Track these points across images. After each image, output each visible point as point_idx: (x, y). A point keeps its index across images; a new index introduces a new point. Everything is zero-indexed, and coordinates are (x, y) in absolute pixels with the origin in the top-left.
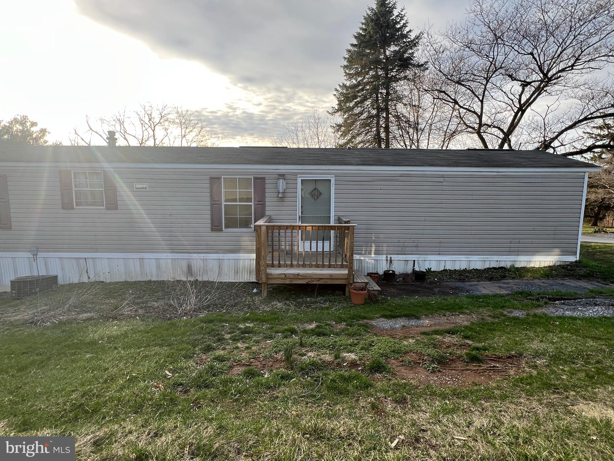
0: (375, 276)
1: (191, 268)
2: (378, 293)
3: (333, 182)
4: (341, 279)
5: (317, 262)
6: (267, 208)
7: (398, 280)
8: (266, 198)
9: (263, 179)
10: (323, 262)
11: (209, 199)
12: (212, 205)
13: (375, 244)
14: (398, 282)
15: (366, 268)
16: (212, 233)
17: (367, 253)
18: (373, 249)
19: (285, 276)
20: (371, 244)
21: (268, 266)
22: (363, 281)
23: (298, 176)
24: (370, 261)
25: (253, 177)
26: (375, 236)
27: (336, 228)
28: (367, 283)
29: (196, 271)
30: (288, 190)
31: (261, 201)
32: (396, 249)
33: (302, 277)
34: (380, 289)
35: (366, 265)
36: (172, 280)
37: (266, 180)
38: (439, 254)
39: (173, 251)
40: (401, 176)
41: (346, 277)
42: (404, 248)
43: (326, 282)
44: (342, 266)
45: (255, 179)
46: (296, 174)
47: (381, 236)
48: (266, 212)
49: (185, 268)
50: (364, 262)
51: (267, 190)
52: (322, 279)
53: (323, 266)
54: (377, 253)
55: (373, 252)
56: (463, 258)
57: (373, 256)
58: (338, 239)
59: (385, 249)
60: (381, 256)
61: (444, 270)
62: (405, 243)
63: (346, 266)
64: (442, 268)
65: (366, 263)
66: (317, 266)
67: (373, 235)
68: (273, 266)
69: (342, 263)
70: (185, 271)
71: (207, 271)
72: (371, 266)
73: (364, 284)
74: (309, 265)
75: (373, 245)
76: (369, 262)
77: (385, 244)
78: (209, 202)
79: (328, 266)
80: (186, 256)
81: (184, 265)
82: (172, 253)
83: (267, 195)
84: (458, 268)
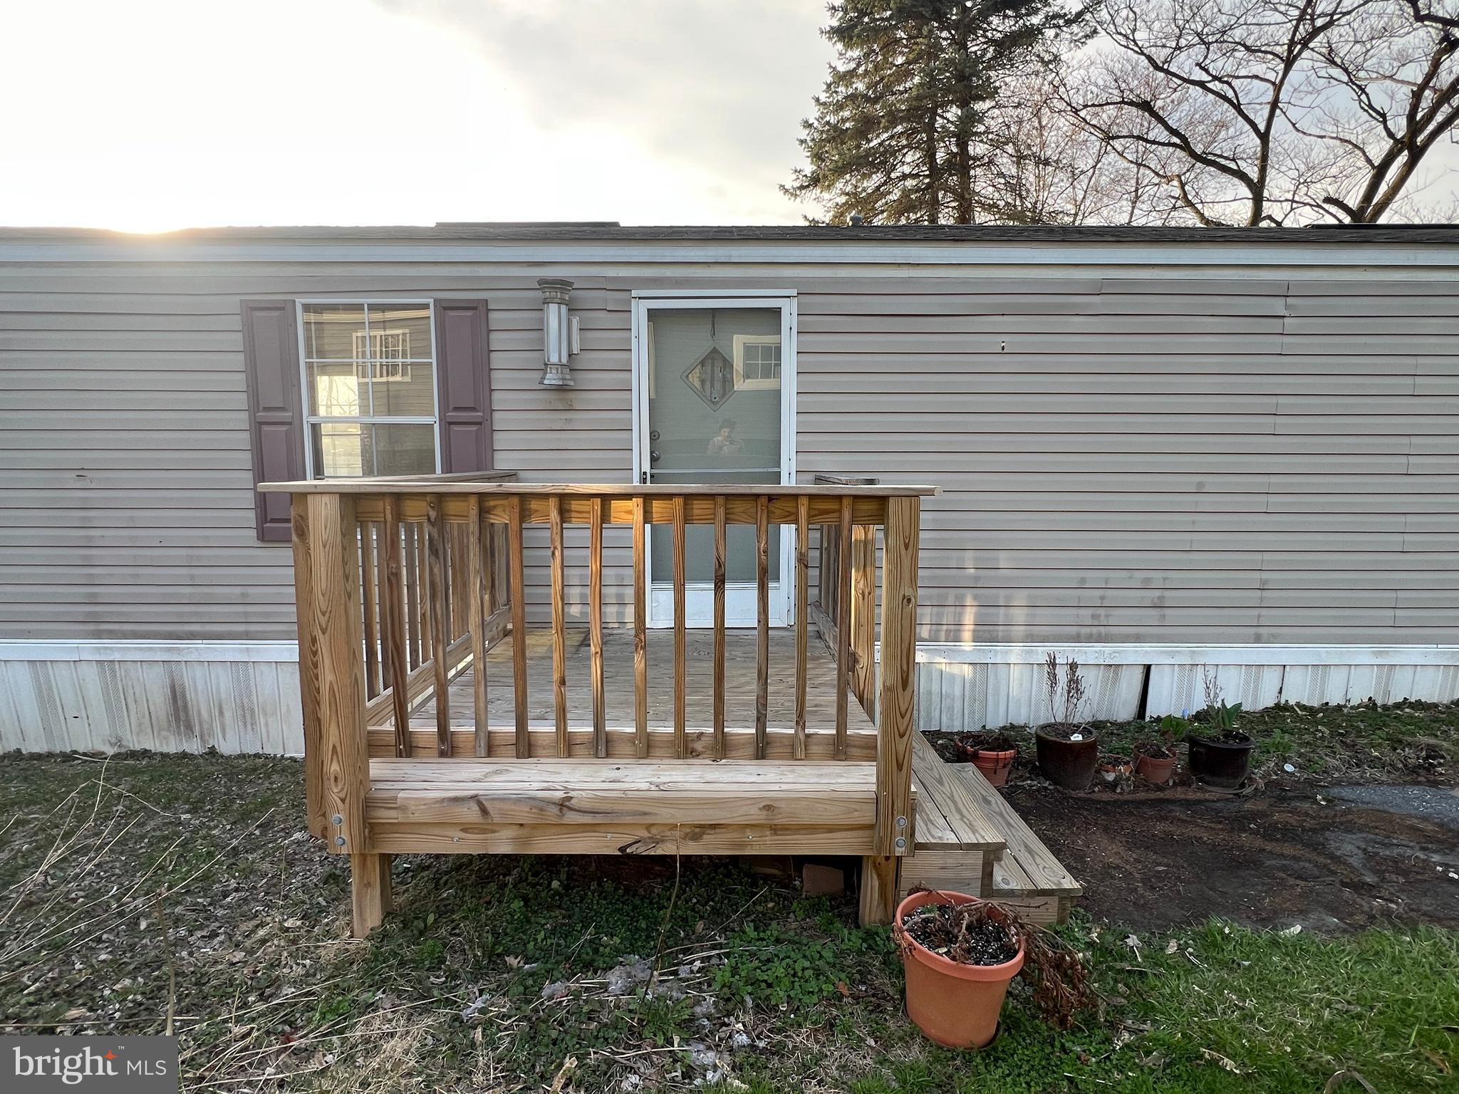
0: (997, 760)
1: (185, 706)
2: (1062, 908)
3: (789, 319)
4: (831, 829)
5: (680, 724)
6: (500, 440)
7: (1110, 777)
8: (496, 396)
9: (479, 309)
10: (719, 722)
11: (241, 400)
12: (257, 427)
13: (975, 597)
14: (1113, 786)
15: (936, 699)
16: (259, 552)
17: (943, 635)
18: (969, 617)
19: (484, 811)
20: (963, 597)
21: (374, 746)
22: (968, 838)
23: (634, 293)
24: (955, 670)
25: (431, 301)
26: (976, 559)
27: (803, 511)
28: (992, 853)
29: (205, 714)
30: (588, 360)
31: (473, 409)
32: (1068, 615)
33: (587, 819)
34: (1070, 883)
35: (935, 688)
36: (110, 751)
37: (492, 315)
38: (1258, 639)
39: (97, 627)
40: (1098, 290)
41: (867, 816)
42: (1102, 612)
43: (742, 845)
44: (841, 748)
45: (444, 308)
46: (624, 287)
47: (1004, 559)
48: (498, 456)
49: (159, 700)
50: (929, 674)
51: (497, 360)
52: (714, 826)
53: (722, 748)
54: (985, 634)
55: (967, 634)
56: (1363, 654)
57: (967, 645)
58: (814, 573)
59: (1019, 615)
60: (1000, 647)
61: (1277, 706)
62: (1109, 592)
63: (867, 749)
64: (1268, 700)
65: (935, 676)
66: (685, 748)
67: (969, 559)
68: (405, 746)
69: (842, 725)
70: (163, 714)
71: (252, 711)
72: (958, 692)
73: (977, 858)
74: (631, 739)
75: (969, 601)
76: (952, 676)
77: (1020, 598)
78: (245, 416)
79: (751, 750)
80: (157, 649)
81: (154, 687)
82: (98, 635)
83: (499, 380)
84: (1335, 699)
